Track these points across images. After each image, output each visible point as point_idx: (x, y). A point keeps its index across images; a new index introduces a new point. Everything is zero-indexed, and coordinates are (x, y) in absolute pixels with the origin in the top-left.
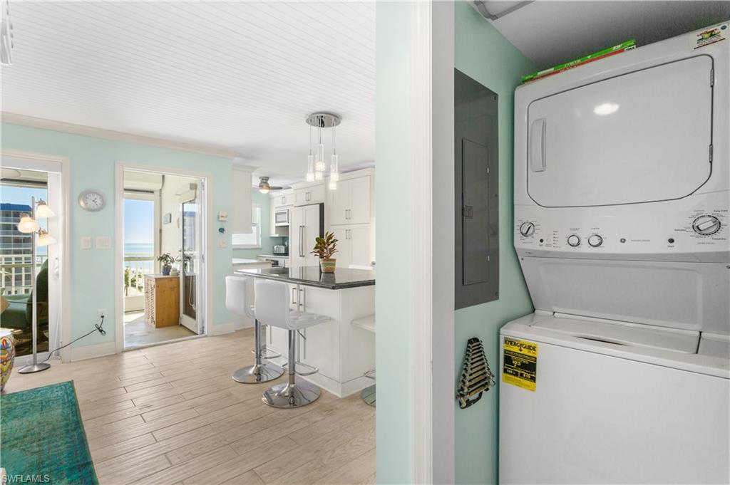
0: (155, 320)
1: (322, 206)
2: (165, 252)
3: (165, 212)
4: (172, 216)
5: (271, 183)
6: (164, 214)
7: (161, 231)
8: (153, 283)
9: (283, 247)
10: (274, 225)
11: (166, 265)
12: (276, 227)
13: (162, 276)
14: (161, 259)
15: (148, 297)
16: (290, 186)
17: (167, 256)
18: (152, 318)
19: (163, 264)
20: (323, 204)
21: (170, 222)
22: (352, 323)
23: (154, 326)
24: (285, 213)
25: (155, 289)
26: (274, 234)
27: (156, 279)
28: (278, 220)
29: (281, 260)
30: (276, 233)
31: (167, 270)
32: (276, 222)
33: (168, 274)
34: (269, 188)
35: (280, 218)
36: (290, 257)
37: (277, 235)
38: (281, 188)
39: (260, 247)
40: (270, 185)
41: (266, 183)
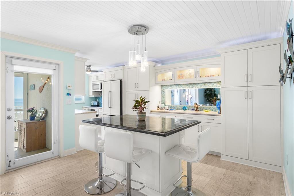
0: (25, 147)
1: (121, 81)
2: (31, 106)
3: (31, 83)
4: (35, 85)
5: (92, 68)
6: (29, 85)
7: (28, 94)
8: (24, 126)
9: (96, 102)
10: (91, 91)
11: (32, 114)
12: (93, 92)
13: (29, 121)
14: (29, 111)
15: (21, 133)
16: (102, 70)
17: (33, 109)
18: (24, 146)
19: (30, 114)
20: (122, 80)
21: (34, 89)
22: (165, 154)
23: (25, 151)
24: (99, 84)
25: (25, 129)
26: (92, 95)
27: (26, 123)
28: (94, 88)
29: (97, 109)
30: (93, 95)
31: (33, 118)
32: (93, 89)
33: (34, 120)
34: (91, 71)
35: (95, 87)
36: (102, 108)
37: (93, 96)
38: (97, 71)
39: (84, 102)
40: (92, 70)
41: (89, 68)
